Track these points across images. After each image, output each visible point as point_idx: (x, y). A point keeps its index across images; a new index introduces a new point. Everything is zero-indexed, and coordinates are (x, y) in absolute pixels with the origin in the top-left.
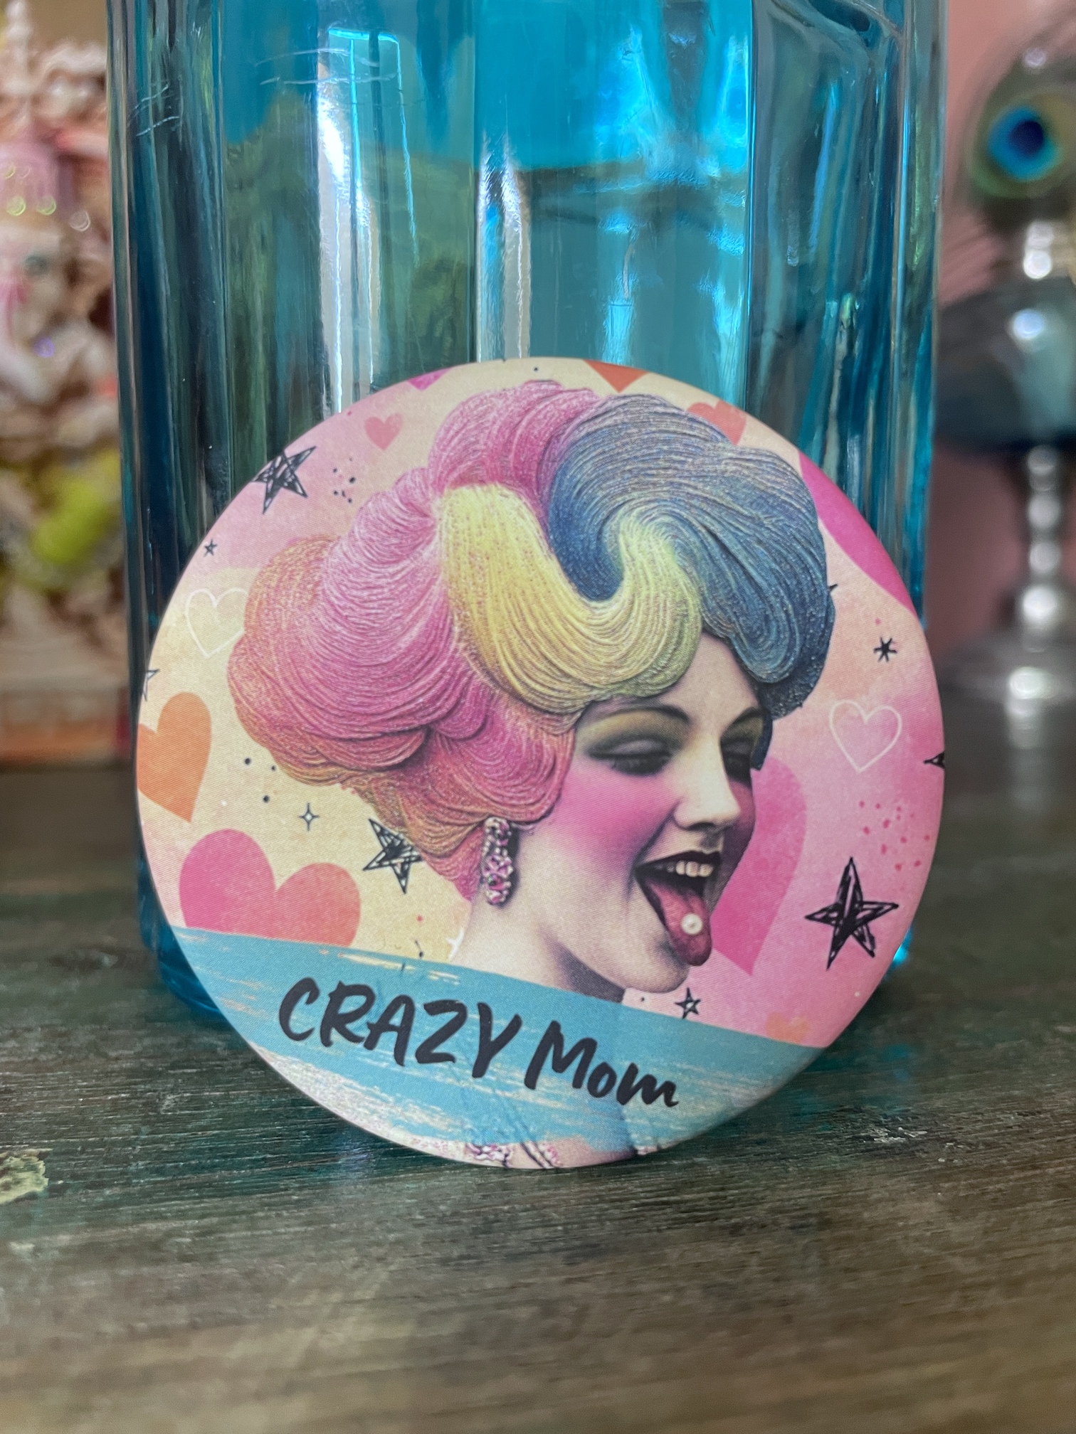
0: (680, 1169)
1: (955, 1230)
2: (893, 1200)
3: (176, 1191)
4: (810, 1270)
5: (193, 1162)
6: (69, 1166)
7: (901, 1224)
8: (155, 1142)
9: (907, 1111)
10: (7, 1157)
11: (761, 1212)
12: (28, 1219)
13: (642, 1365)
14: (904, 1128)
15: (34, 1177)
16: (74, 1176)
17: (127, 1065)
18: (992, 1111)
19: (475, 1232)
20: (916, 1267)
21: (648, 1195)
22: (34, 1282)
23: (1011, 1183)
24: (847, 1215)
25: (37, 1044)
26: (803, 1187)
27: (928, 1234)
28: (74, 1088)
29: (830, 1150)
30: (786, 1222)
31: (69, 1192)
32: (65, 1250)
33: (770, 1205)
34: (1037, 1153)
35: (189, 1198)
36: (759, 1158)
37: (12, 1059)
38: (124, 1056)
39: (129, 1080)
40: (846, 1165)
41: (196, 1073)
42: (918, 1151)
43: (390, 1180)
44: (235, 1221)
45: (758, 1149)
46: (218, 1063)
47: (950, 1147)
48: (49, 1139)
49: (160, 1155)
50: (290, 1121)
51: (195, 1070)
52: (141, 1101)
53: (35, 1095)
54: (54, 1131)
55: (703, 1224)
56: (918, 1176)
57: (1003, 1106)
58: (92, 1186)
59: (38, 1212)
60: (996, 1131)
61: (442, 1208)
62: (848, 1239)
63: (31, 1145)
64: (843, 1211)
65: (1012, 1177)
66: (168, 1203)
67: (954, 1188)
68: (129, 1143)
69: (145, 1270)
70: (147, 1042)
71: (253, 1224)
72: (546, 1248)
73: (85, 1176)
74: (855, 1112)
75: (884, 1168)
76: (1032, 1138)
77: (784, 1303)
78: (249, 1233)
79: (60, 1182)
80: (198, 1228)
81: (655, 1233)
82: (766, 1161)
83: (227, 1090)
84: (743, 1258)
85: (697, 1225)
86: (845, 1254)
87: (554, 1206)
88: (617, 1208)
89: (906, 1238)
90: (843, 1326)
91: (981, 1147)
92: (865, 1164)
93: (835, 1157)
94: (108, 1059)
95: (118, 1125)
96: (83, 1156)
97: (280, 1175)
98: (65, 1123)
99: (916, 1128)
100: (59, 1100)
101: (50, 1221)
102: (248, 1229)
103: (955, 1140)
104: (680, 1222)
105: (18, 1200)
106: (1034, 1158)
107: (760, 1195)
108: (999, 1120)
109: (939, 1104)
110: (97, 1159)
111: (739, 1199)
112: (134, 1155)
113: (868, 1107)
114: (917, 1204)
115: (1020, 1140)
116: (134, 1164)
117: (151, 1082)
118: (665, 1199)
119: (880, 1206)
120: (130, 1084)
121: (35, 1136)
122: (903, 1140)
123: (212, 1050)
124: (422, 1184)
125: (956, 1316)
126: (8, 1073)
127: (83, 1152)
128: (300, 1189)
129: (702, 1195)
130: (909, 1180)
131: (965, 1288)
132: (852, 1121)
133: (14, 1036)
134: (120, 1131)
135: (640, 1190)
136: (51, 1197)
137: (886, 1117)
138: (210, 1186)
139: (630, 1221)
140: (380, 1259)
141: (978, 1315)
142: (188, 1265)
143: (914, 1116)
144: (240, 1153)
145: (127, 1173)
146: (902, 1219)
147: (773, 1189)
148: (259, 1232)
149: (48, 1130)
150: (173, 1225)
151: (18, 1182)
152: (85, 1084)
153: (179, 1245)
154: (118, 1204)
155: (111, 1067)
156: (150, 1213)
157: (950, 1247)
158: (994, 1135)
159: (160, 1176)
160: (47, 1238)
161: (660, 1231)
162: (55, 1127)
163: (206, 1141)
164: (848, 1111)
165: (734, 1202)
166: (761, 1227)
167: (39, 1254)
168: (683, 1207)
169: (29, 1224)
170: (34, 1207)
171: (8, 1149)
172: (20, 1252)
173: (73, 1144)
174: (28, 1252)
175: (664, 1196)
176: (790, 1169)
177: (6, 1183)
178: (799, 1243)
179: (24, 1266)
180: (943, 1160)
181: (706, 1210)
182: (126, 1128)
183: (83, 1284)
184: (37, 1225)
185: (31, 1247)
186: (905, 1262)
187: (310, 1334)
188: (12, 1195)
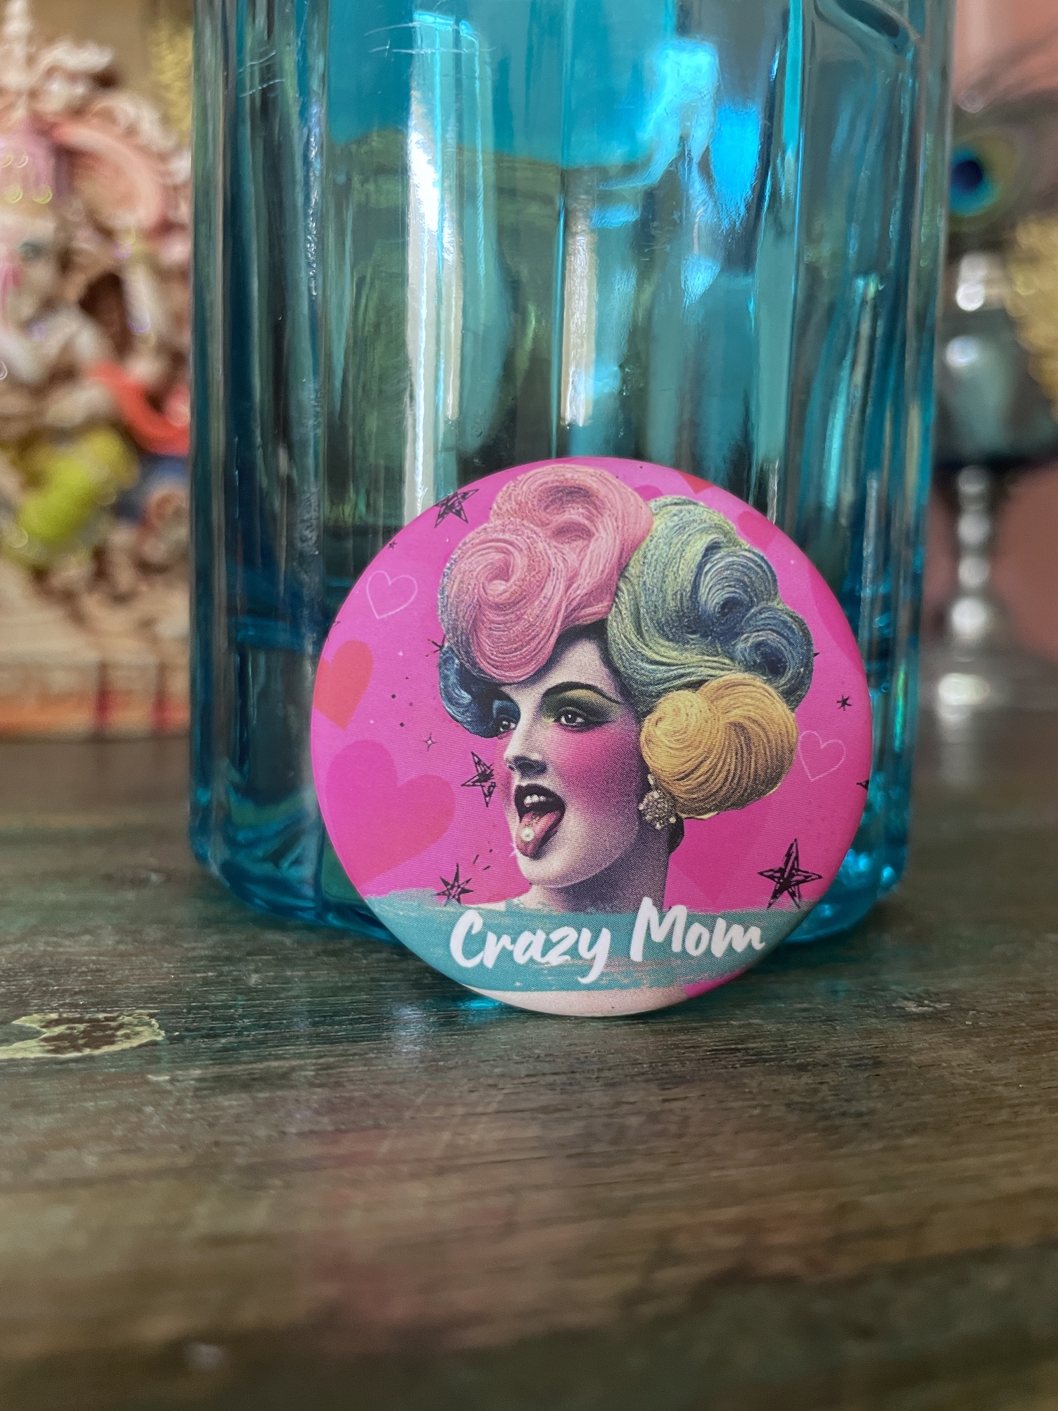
0: (740, 1027)
1: (994, 1069)
2: (934, 1049)
3: (287, 1040)
4: (875, 1094)
6: (180, 1022)
7: (945, 1065)
8: (253, 1006)
9: (929, 990)
10: (118, 1016)
11: (820, 1056)
12: (157, 1060)
13: (751, 1154)
14: (930, 1001)
15: (151, 1030)
16: (188, 1030)
17: (205, 953)
18: (1004, 991)
20: (968, 1092)
21: (717, 1044)
22: (180, 1102)
23: (1033, 1039)
24: (896, 1058)
25: (113, 938)
26: (854, 1039)
27: (971, 1071)
28: (161, 968)
29: (869, 1016)
30: (844, 1063)
31: (188, 1041)
32: (199, 1080)
33: (826, 1051)
34: (1050, 1019)
35: (301, 1045)
36: (807, 1020)
37: (93, 949)
38: (199, 947)
39: (212, 963)
40: (886, 1025)
41: (273, 959)
42: (945, 1016)
43: (481, 1033)
44: (349, 1060)
45: (805, 1014)
46: (291, 952)
47: (973, 1014)
48: (153, 1003)
49: (262, 1015)
50: (374, 992)
51: (271, 957)
52: (230, 978)
53: (127, 972)
54: (156, 999)
55: (772, 1063)
56: (951, 1033)
57: (1012, 987)
58: (208, 1036)
59: (164, 1055)
60: (1010, 1004)
61: (535, 1051)
62: (905, 1073)
63: (138, 1008)
64: (892, 1056)
65: (1033, 1034)
66: (282, 1048)
68: (231, 1007)
69: (280, 1093)
70: (216, 938)
71: (367, 1062)
72: (638, 1078)
73: (198, 1029)
74: (885, 990)
75: (919, 1027)
76: (1043, 1009)
77: (860, 1115)
78: (366, 1068)
79: (177, 1034)
80: (314, 1065)
81: (732, 1070)
82: (813, 1022)
83: (308, 971)
84: (814, 1086)
85: (767, 1064)
86: (902, 1083)
88: (693, 1052)
89: (953, 1073)
90: (915, 1130)
91: (1000, 1014)
92: (902, 1025)
93: (874, 1020)
94: (186, 949)
95: (215, 994)
96: (191, 1016)
98: (164, 993)
99: (940, 1001)
100: (151, 976)
101: (178, 1060)
102: (365, 1065)
103: (977, 1010)
104: (753, 1062)
105: (140, 1046)
106: (1048, 1022)
107: (817, 1044)
108: (1011, 997)
109: (955, 986)
110: (205, 1017)
111: (798, 1047)
112: (239, 1015)
113: (894, 987)
114: (955, 1052)
115: (1033, 1010)
116: (240, 1021)
117: (233, 965)
118: (733, 1047)
119: (923, 1052)
120: (214, 966)
121: (139, 1001)
122: (931, 1009)
123: (281, 944)
125: (1010, 1124)
126: (94, 958)
127: (189, 1013)
129: (766, 1044)
130: (944, 1035)
131: (1014, 1106)
132: (882, 997)
133: (87, 931)
134: (218, 999)
135: (709, 1041)
136: (172, 1043)
137: (911, 994)
138: (318, 1036)
139: (707, 1061)
140: (492, 1086)
141: (1029, 1123)
142: (319, 1090)
143: (936, 994)
144: (336, 1014)
145: (236, 1027)
146: (945, 1061)
147: (826, 1041)
148: (374, 1068)
149: (150, 997)
150: (294, 1063)
151: (137, 1034)
152: (171, 965)
153: (305, 1077)
154: (234, 1049)
155: (190, 954)
156: (269, 1055)
157: (990, 1079)
158: (1009, 1007)
159: (270, 1029)
160: (180, 1072)
161: (736, 1068)
162: (155, 995)
163: (302, 1005)
164: (877, 990)
165: (794, 1049)
166: (824, 1066)
167: (176, 1083)
168: (751, 1052)
169: (159, 1062)
170: (160, 1050)
171: (117, 1010)
172: (157, 1083)
173: (177, 1007)
174: (166, 1081)
175: (731, 1044)
176: (838, 1028)
177: (126, 1034)
178: (860, 1076)
179: (165, 1092)
180: (970, 1023)
181: (771, 1054)
182: (224, 997)
183: (226, 1103)
184: (167, 1063)
185: (167, 1078)
186: (955, 1089)
187: (446, 1136)
188: (135, 1043)
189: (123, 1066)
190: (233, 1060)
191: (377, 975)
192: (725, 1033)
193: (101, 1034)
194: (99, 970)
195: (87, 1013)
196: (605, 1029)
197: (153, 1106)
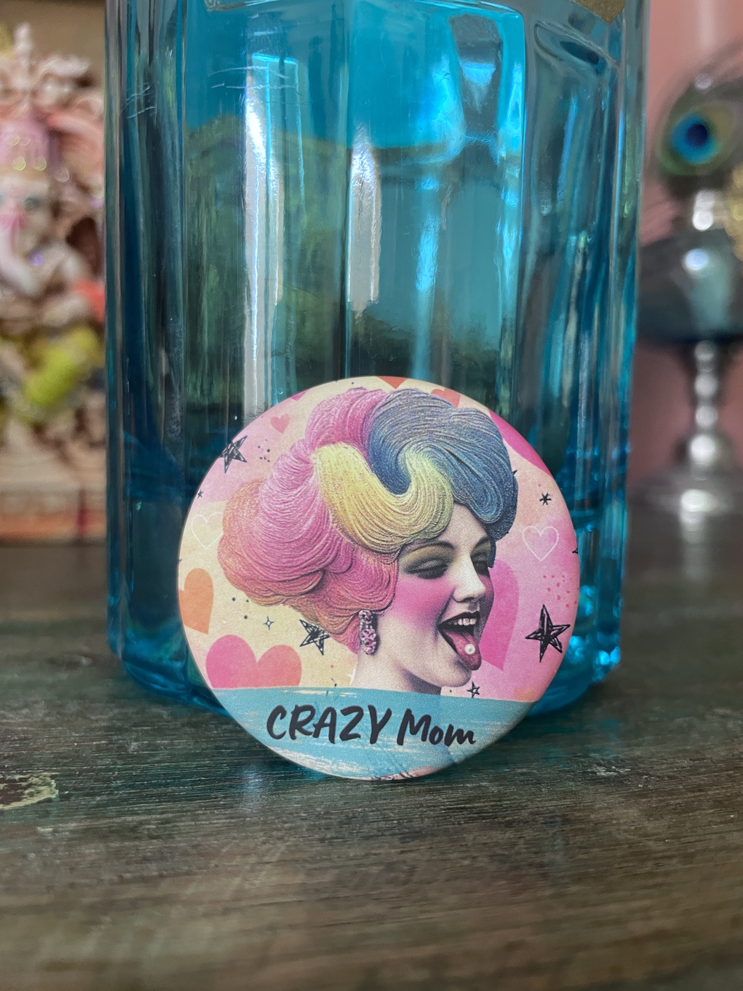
0: (472, 789)
1: (650, 826)
2: (610, 808)
3: (142, 799)
4: (557, 848)
5: (153, 782)
6: (71, 783)
7: (614, 822)
8: (127, 769)
9: (618, 757)
10: (29, 778)
11: (525, 814)
12: (47, 814)
13: (453, 899)
14: (617, 767)
15: (49, 789)
16: (75, 789)
17: (104, 724)
18: (673, 758)
19: (341, 823)
20: (627, 846)
21: (452, 804)
22: (55, 850)
23: (686, 800)
24: (581, 816)
25: (43, 711)
26: (552, 800)
27: (633, 828)
28: (70, 737)
29: (568, 779)
30: (541, 819)
31: (73, 798)
32: (72, 832)
33: (530, 810)
34: (702, 782)
35: (152, 803)
36: (522, 783)
37: (27, 720)
38: (102, 718)
39: (107, 733)
40: (579, 788)
41: (151, 730)
42: (625, 780)
43: (283, 793)
44: (183, 816)
45: (522, 778)
46: (165, 723)
47: (645, 778)
48: (57, 767)
49: (131, 777)
50: (215, 758)
51: (149, 728)
52: (116, 745)
53: (45, 740)
54: (59, 763)
55: (488, 820)
56: (625, 795)
57: (680, 755)
58: (88, 795)
59: (54, 810)
60: (676, 769)
61: (318, 809)
62: (582, 830)
63: (45, 771)
64: (577, 814)
65: (686, 796)
66: (138, 805)
67: (649, 801)
68: (110, 770)
69: (127, 844)
70: (116, 711)
71: (195, 818)
72: (387, 833)
73: (82, 789)
74: (585, 757)
75: (603, 790)
76: (699, 774)
77: (541, 865)
78: (193, 823)
79: (67, 792)
80: (158, 819)
81: (457, 826)
82: (526, 785)
83: (172, 740)
84: (513, 840)
85: (484, 821)
86: (579, 838)
87: (390, 809)
88: (431, 811)
89: (619, 830)
90: (579, 879)
91: (666, 778)
92: (591, 787)
93: (571, 783)
94: (92, 721)
95: (101, 759)
96: (80, 777)
97: (210, 789)
98: (66, 758)
99: (623, 767)
100: (61, 744)
101: (62, 815)
102: (193, 820)
103: (649, 775)
104: (473, 819)
105: (39, 802)
106: (700, 785)
107: (525, 804)
108: (677, 763)
109: (638, 753)
110: (90, 779)
111: (510, 807)
112: (114, 777)
113: (592, 755)
114: (625, 811)
115: (691, 775)
116: (114, 782)
117: (121, 735)
118: (463, 806)
119: (601, 811)
120: (107, 735)
121: (48, 765)
122: (615, 774)
123: (160, 716)
124: (305, 796)
125: (651, 875)
126: (25, 728)
127: (79, 775)
128: (225, 798)
129: (487, 804)
130: (620, 797)
131: (656, 859)
132: (582, 762)
133: (26, 706)
134: (103, 763)
135: (446, 800)
136: (61, 801)
137: (604, 760)
138: (165, 795)
139: (440, 818)
140: (280, 838)
141: (666, 874)
142: (155, 841)
143: (622, 760)
144: (184, 776)
145: (110, 788)
146: (616, 819)
147: (532, 801)
148: (199, 823)
149: (56, 761)
150: (143, 818)
151: (39, 792)
152: (77, 735)
153: (148, 829)
154: (105, 806)
155: (94, 725)
156: (128, 811)
157: (646, 835)
158: (674, 772)
159: (132, 789)
160: (61, 825)
161: (460, 824)
162: (60, 760)
163: (161, 769)
164: (579, 757)
165: (507, 808)
166: (525, 823)
167: (57, 834)
168: (475, 810)
169: (48, 816)
170: (51, 806)
171: (30, 773)
172: (44, 833)
173: (73, 770)
174: (49, 832)
175: (462, 804)
176: (543, 790)
177: (31, 792)
178: (550, 832)
179: (47, 841)
180: (642, 786)
181: (489, 813)
182: (108, 761)
183: (87, 851)
184: (55, 816)
185: (50, 829)
186: (618, 843)
187: (237, 881)
188: (36, 800)
189: (22, 819)
190: (100, 815)
191: (221, 744)
192: (459, 794)
193: (13, 792)
194: (26, 739)
195: (9, 775)
196: (373, 790)
197: (34, 853)
